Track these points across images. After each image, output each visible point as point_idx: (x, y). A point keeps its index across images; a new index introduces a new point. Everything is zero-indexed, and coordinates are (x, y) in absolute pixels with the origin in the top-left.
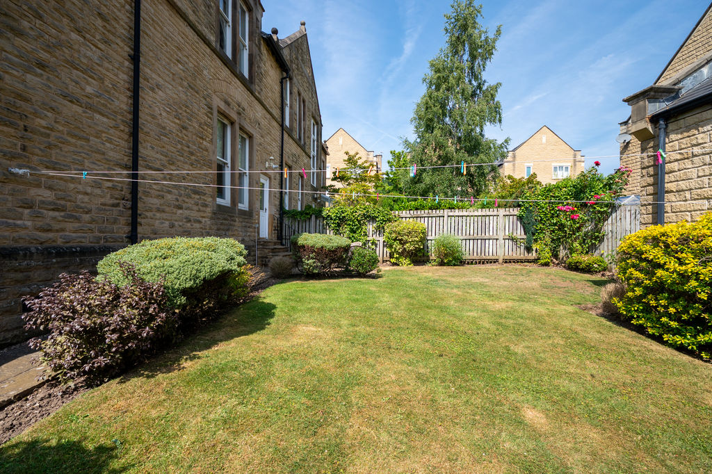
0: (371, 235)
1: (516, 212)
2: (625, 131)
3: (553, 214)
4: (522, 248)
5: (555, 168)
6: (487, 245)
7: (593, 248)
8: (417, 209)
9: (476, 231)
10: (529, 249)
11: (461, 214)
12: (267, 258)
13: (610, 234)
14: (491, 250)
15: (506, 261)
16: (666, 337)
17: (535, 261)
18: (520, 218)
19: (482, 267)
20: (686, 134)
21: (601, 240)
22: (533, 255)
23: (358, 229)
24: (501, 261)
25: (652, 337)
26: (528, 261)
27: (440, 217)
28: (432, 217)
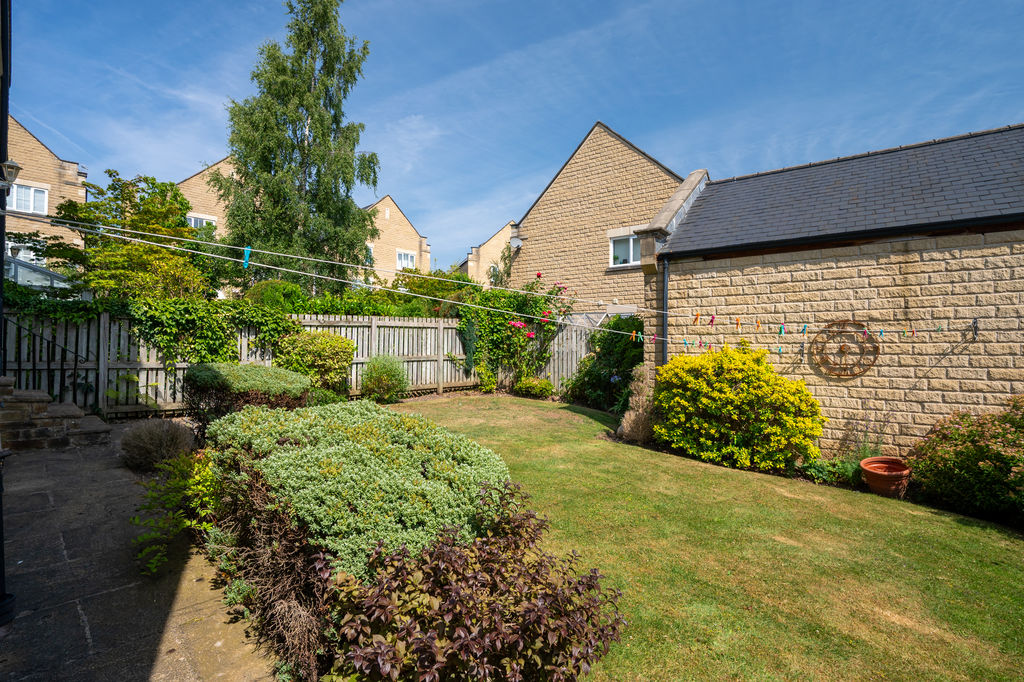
0: (244, 356)
1: (455, 323)
2: (516, 235)
3: (492, 329)
4: (461, 371)
5: (400, 255)
6: (424, 369)
7: (539, 369)
8: (326, 312)
9: (411, 350)
10: (467, 373)
11: (392, 323)
12: (33, 425)
13: (556, 355)
14: (428, 375)
15: (446, 390)
16: (704, 455)
17: (475, 387)
18: (460, 333)
19: (420, 400)
20: (683, 277)
21: (548, 361)
22: (472, 380)
23: (221, 345)
24: (441, 390)
25: (693, 457)
26: (468, 388)
27: (363, 326)
28: (352, 327)
